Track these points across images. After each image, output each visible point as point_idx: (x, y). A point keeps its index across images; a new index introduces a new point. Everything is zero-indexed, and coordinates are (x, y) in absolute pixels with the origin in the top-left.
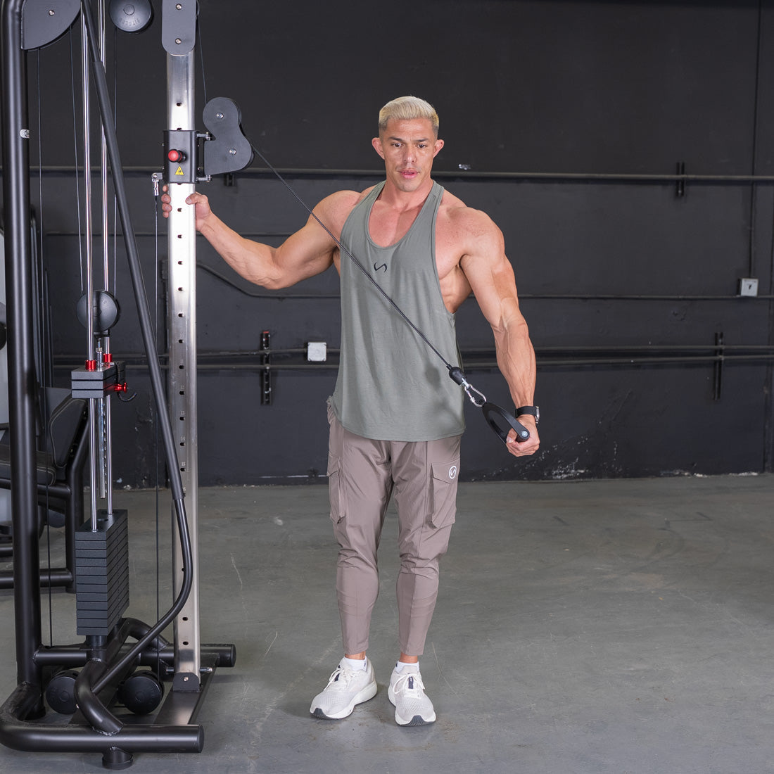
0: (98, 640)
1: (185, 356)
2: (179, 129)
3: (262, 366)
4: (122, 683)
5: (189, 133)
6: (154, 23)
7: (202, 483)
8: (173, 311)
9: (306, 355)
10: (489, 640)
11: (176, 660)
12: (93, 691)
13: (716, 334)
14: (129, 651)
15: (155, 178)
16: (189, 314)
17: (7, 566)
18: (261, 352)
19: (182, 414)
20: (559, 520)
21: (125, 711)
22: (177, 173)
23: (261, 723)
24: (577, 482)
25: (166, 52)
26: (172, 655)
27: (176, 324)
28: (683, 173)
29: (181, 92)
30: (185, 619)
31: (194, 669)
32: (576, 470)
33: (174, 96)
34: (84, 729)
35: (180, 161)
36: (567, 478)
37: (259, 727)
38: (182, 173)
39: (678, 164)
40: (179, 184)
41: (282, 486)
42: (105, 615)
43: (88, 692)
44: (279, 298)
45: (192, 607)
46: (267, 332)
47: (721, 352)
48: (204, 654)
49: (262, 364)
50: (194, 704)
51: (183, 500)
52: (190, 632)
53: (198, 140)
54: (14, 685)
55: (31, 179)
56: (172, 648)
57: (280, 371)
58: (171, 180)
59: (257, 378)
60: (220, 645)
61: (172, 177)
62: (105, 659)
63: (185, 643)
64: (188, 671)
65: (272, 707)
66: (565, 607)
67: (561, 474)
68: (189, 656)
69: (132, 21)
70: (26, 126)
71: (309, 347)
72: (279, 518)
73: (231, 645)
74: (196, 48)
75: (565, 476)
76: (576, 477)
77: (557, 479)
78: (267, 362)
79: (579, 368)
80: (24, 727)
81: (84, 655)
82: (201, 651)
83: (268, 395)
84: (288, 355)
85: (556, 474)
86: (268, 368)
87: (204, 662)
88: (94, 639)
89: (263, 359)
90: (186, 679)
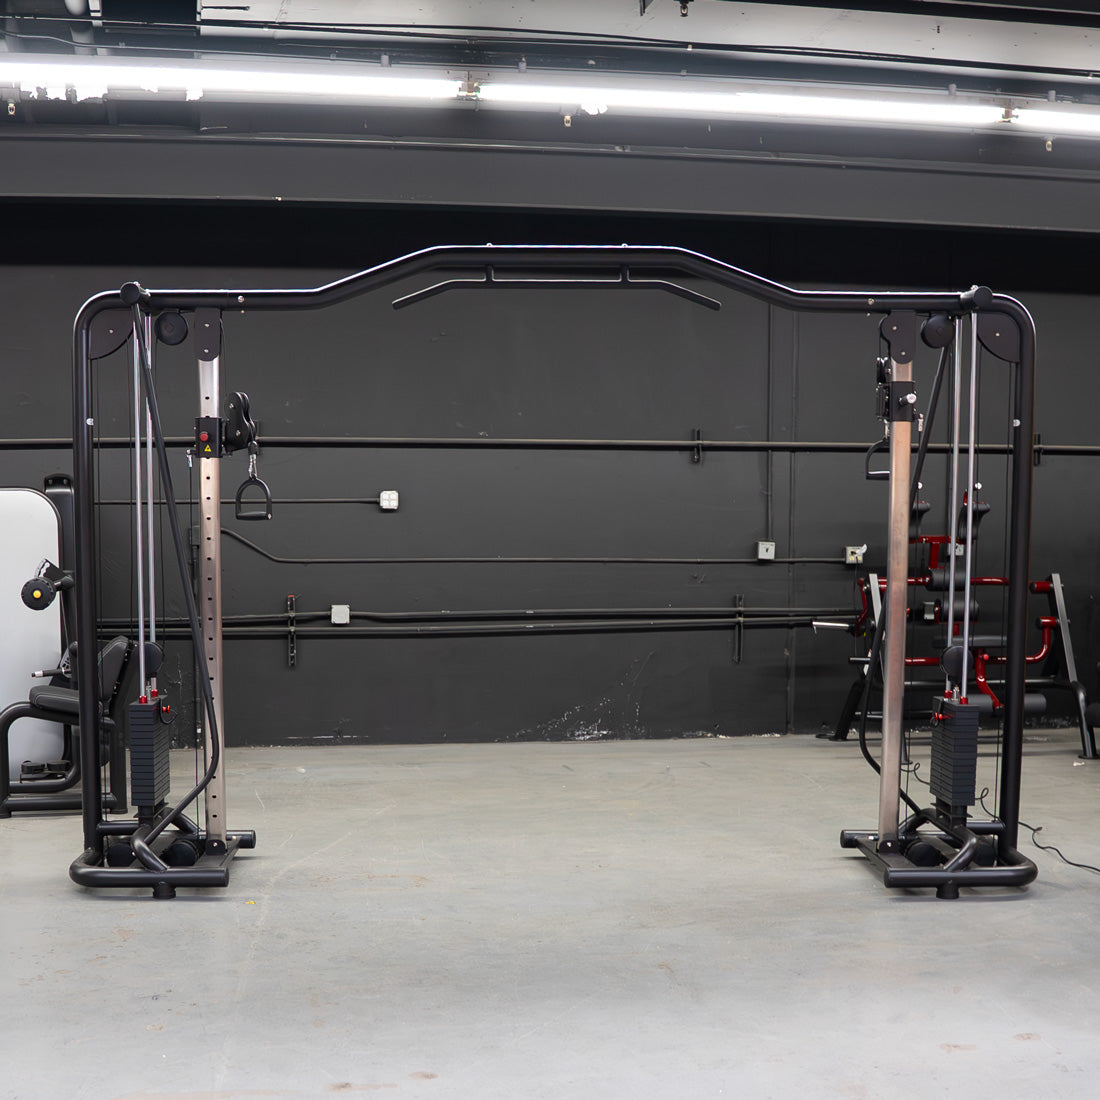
2: (207, 417)
3: (287, 629)
5: (215, 419)
9: (329, 617)
13: (735, 597)
18: (286, 615)
22: (206, 450)
24: (600, 743)
28: (698, 439)
30: (214, 797)
32: (599, 730)
35: (208, 441)
36: (590, 739)
37: (272, 880)
38: (210, 450)
39: (694, 431)
40: (208, 458)
41: (307, 747)
43: (142, 844)
46: (292, 596)
47: (740, 614)
49: (287, 626)
60: (242, 831)
61: (202, 453)
64: (217, 838)
67: (583, 735)
71: (333, 610)
72: (302, 768)
73: (252, 831)
75: (588, 737)
76: (599, 738)
77: (580, 740)
78: (292, 625)
83: (293, 657)
84: (312, 618)
85: (579, 735)
86: (292, 630)
88: (145, 809)
89: (288, 622)
90: (215, 844)
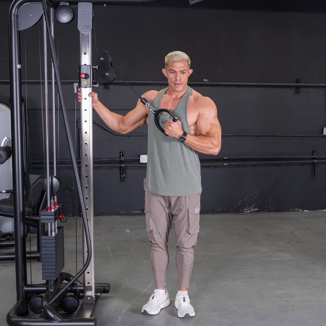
0: (51, 282)
1: (88, 161)
2: (85, 65)
3: (121, 165)
4: (62, 300)
5: (89, 66)
6: (74, 19)
7: (95, 215)
8: (83, 142)
9: (139, 160)
10: (217, 281)
11: (85, 290)
12: (49, 304)
13: (313, 151)
14: (64, 287)
15: (75, 85)
16: (90, 143)
17: (12, 251)
18: (120, 159)
19: (87, 186)
20: (247, 230)
21: (63, 312)
22: (84, 83)
23: (121, 317)
24: (254, 214)
25: (79, 32)
26: (83, 288)
27: (84, 147)
28: (299, 83)
29: (86, 49)
30: (88, 273)
31: (92, 294)
32: (254, 209)
33: (83, 51)
34: (45, 320)
35: (86, 78)
36: (250, 212)
37: (120, 318)
38: (86, 83)
39: (297, 79)
40: (85, 88)
41: (129, 216)
42: (54, 271)
43: (47, 304)
44: (128, 136)
45: (91, 268)
46: (122, 151)
47: (315, 159)
48: (96, 287)
49: (120, 164)
50: (92, 309)
51: (87, 222)
52: (90, 278)
53: (93, 69)
54: (15, 301)
55: (22, 85)
56: (83, 285)
57: (128, 167)
58: (82, 86)
59: (118, 170)
60: (103, 284)
61: (82, 85)
62: (54, 290)
63: (88, 283)
64: (90, 295)
65: (125, 310)
66: (249, 267)
67: (247, 210)
68: (90, 289)
69: (65, 18)
70: (20, 63)
71: (141, 157)
72: (128, 230)
73: (108, 284)
74: (92, 30)
75: (249, 211)
76: (254, 212)
77: (246, 213)
78: (123, 163)
79: (255, 166)
80: (20, 319)
81: (45, 288)
82: (95, 286)
83: (123, 177)
84: (132, 160)
85: (245, 211)
86: (123, 166)
87: (97, 291)
88: (50, 281)
89: (121, 162)
90: (89, 298)
